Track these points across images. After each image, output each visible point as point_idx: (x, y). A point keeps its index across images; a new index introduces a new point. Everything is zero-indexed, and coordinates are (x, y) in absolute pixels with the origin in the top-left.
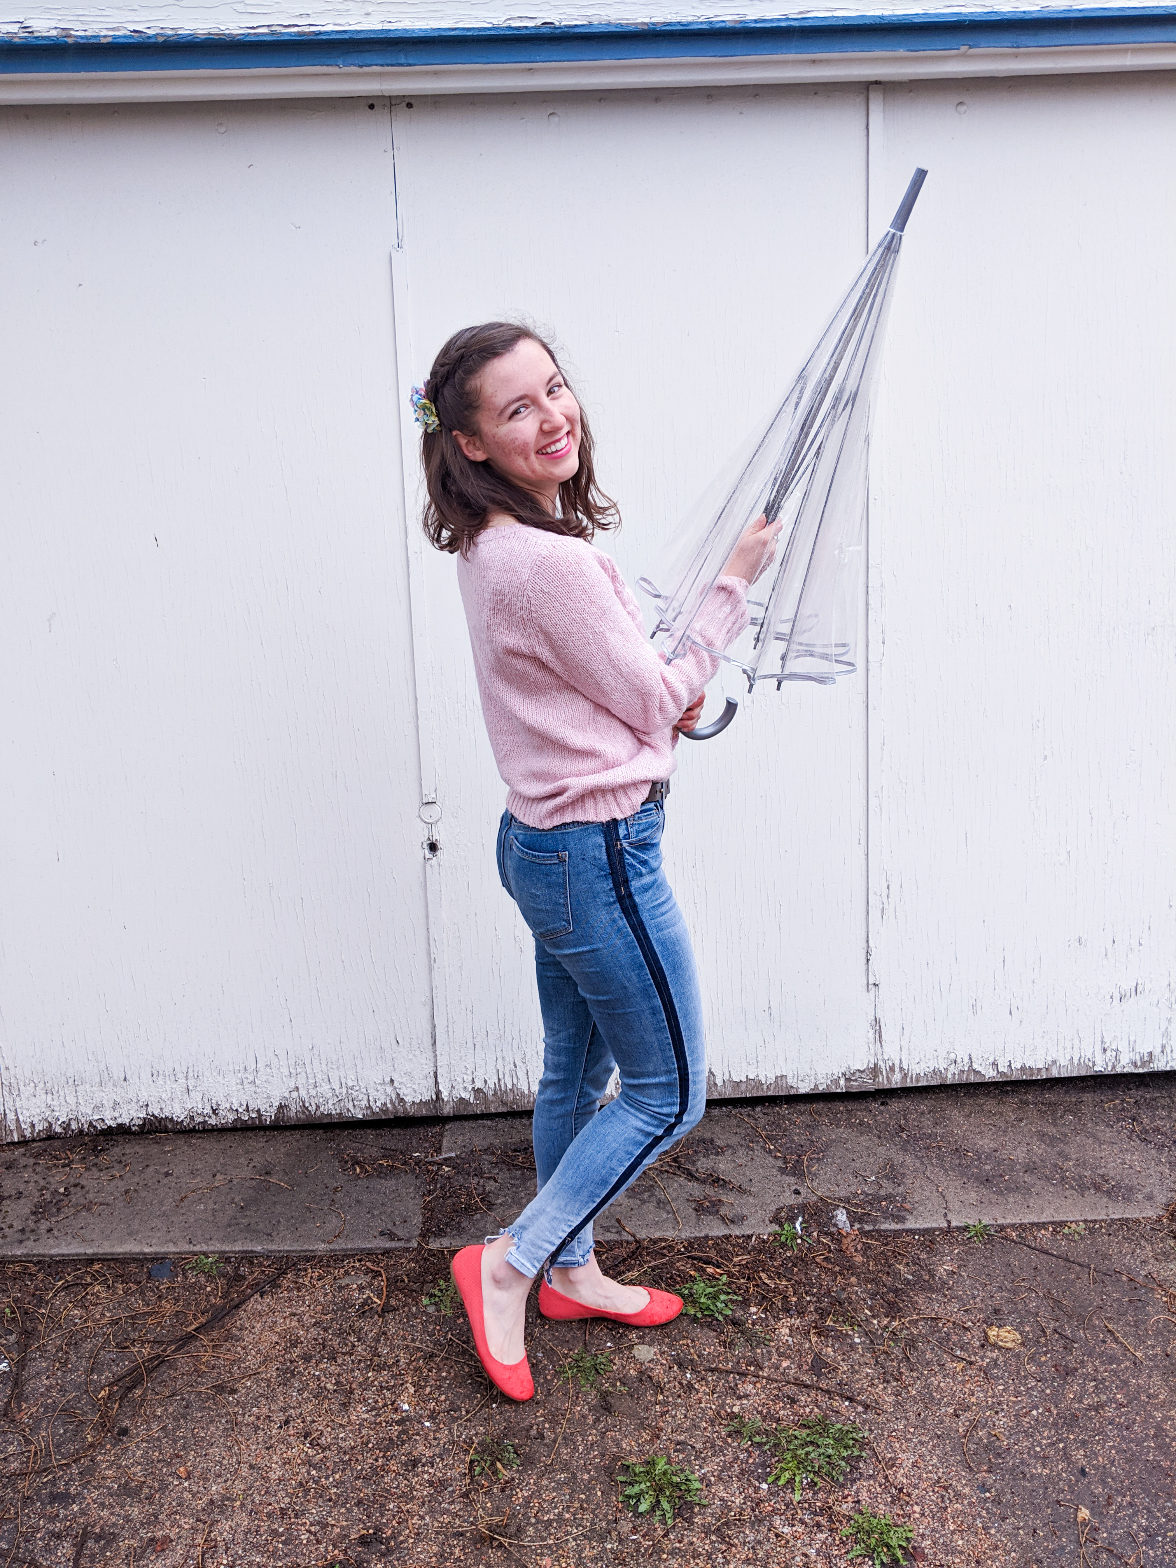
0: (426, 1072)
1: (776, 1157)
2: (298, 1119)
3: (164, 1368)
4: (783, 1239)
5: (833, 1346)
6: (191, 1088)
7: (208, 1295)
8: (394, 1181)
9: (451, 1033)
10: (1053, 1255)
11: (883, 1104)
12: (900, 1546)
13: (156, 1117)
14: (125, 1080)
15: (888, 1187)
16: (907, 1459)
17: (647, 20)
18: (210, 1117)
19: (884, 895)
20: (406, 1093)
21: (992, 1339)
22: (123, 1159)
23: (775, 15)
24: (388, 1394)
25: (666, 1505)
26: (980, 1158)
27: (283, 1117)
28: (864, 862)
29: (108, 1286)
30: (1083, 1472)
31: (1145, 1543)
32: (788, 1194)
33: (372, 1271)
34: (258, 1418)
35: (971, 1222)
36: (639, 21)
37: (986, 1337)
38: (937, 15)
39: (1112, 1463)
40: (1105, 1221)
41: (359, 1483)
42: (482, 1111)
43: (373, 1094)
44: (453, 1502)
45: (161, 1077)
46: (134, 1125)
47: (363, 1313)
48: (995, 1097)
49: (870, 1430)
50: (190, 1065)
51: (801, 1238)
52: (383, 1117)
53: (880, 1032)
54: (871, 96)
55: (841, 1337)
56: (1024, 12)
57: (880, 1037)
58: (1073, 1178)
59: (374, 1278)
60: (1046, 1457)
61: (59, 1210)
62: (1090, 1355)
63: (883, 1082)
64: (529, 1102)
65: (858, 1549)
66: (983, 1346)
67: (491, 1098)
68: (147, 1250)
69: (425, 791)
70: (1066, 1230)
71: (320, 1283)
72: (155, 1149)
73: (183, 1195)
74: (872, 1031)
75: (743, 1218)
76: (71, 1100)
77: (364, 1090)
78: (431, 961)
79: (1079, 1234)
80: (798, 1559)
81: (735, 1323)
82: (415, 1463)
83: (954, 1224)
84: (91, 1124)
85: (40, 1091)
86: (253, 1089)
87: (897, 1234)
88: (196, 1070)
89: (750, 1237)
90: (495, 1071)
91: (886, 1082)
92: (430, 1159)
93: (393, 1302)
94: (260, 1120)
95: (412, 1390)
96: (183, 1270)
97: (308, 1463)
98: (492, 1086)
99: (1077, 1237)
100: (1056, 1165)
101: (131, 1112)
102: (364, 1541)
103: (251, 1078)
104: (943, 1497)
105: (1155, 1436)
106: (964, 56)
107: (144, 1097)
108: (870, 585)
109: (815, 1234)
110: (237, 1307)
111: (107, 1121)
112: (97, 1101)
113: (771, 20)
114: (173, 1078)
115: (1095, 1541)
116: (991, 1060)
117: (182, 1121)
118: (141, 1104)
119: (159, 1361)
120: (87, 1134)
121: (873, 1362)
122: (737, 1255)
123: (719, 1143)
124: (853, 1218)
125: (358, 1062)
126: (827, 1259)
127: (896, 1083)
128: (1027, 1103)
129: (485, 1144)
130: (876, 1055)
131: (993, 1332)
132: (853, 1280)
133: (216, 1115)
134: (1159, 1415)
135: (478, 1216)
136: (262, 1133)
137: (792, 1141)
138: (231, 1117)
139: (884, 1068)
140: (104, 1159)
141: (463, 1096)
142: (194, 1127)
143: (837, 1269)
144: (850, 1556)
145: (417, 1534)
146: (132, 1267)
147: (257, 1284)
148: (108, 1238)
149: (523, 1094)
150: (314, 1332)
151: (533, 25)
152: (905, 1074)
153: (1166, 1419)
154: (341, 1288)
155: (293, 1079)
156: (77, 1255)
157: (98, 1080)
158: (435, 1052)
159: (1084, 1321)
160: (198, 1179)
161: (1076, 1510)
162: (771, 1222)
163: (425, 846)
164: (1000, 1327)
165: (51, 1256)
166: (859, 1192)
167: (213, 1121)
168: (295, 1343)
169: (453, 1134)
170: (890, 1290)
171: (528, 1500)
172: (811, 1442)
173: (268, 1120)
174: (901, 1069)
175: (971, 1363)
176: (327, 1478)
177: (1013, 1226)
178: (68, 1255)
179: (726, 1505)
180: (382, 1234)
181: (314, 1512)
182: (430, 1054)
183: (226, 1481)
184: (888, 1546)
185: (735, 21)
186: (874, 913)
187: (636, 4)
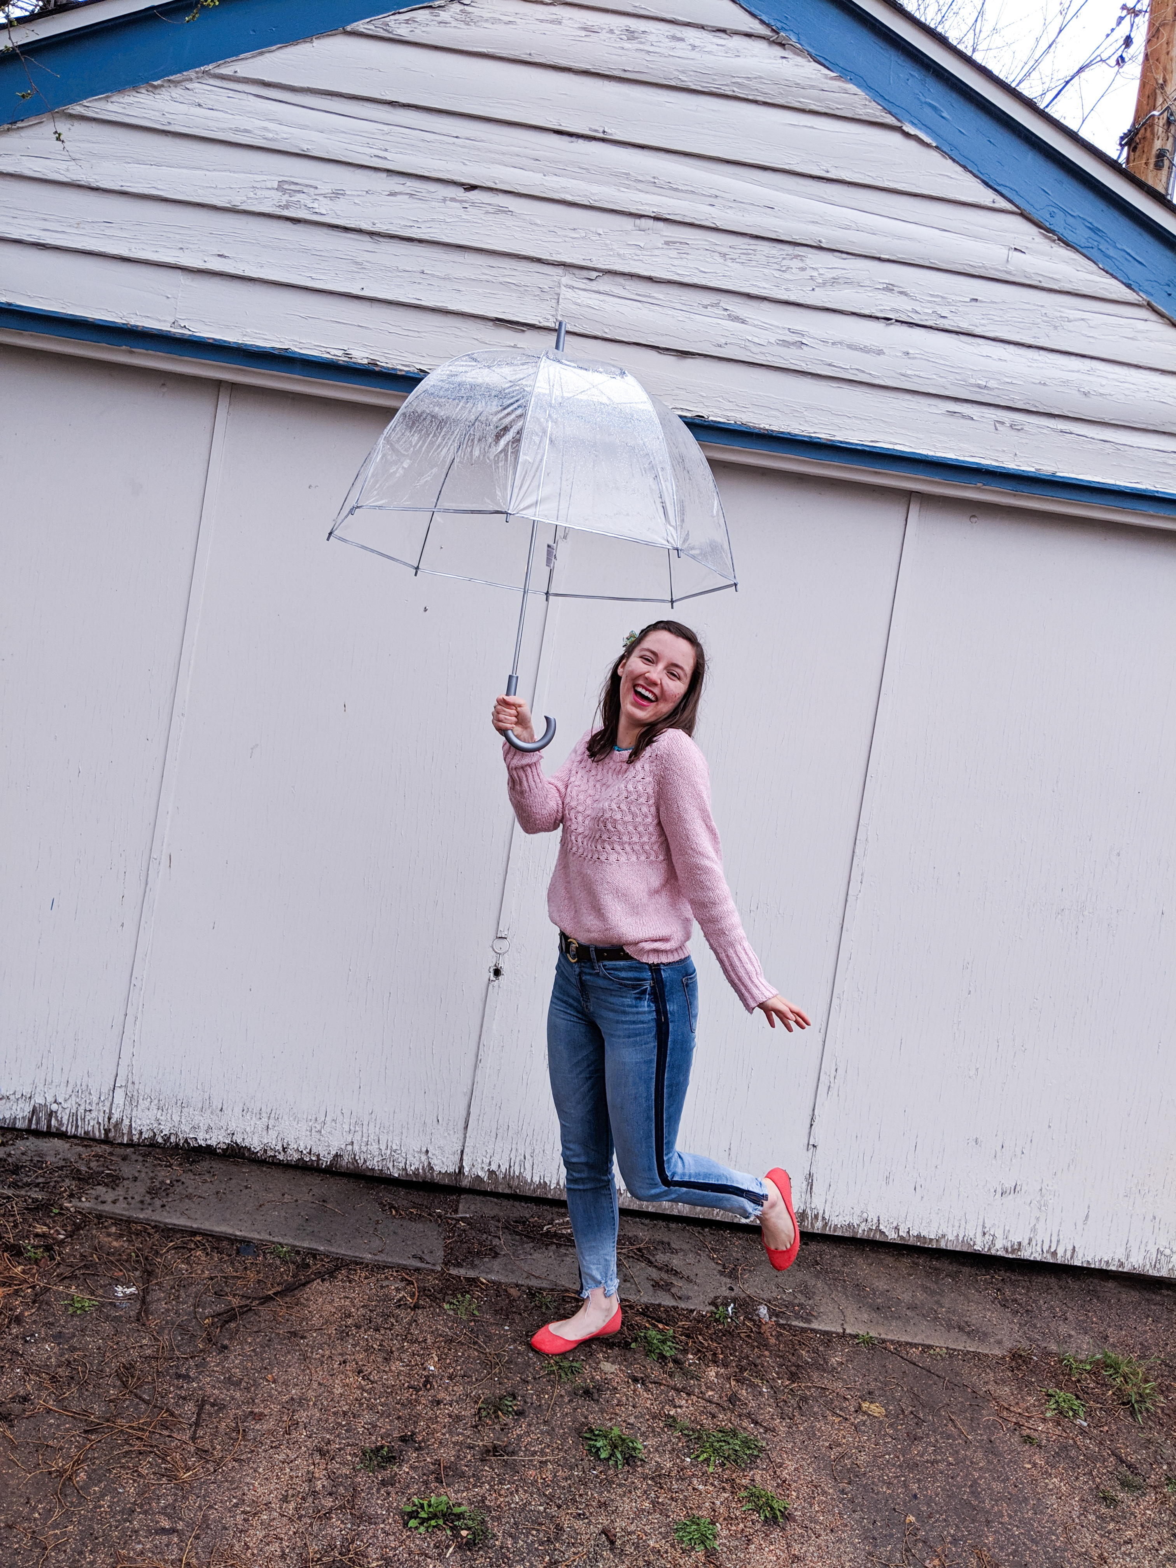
0: (455, 1149)
1: (717, 1264)
2: (348, 1168)
3: (250, 1314)
4: (717, 1316)
5: (746, 1390)
6: (270, 1126)
7: (282, 1274)
8: (421, 1225)
9: (480, 1122)
10: (918, 1366)
12: (779, 1510)
13: (237, 1145)
14: (221, 1110)
15: (801, 1299)
16: (791, 1466)
17: (767, 427)
18: (279, 1153)
19: (832, 1076)
20: (436, 1162)
21: (864, 1409)
22: (212, 1170)
23: (855, 440)
24: (418, 1358)
25: (619, 1456)
26: (874, 1294)
27: (336, 1164)
28: (821, 1047)
29: (207, 1254)
30: (915, 1496)
31: (951, 1543)
32: (724, 1289)
33: (406, 1280)
34: (323, 1356)
35: (861, 1333)
36: (762, 426)
37: (860, 1407)
38: (965, 462)
39: (937, 1495)
40: (962, 1351)
41: (398, 1406)
42: (491, 1189)
43: (410, 1158)
44: (466, 1429)
45: (249, 1113)
46: (219, 1148)
47: (400, 1306)
48: (893, 1256)
49: (768, 1445)
50: (274, 1108)
51: (731, 1318)
52: (414, 1179)
53: (812, 1185)
54: (912, 501)
55: (752, 1385)
57: (811, 1189)
58: (943, 1319)
59: (408, 1285)
60: (890, 1483)
61: (167, 1195)
62: (934, 1432)
64: (529, 1189)
65: (750, 1506)
66: (856, 1411)
67: (500, 1180)
68: (238, 1233)
69: (501, 928)
70: (932, 1352)
71: (366, 1281)
72: (234, 1169)
73: (261, 1203)
74: (805, 1183)
75: (688, 1298)
76: (176, 1118)
77: (404, 1155)
78: (477, 1060)
79: (941, 1356)
80: (707, 1504)
81: (676, 1361)
82: (439, 1403)
83: (848, 1331)
84: (186, 1141)
85: (153, 1106)
86: (318, 1137)
87: (803, 1330)
88: (278, 1113)
89: (692, 1311)
90: (508, 1159)
91: (810, 1226)
92: (449, 1215)
93: (421, 1302)
94: (318, 1164)
95: (436, 1359)
96: (264, 1252)
97: (361, 1388)
98: (504, 1171)
99: (939, 1357)
100: (932, 1309)
101: (220, 1137)
102: (403, 1439)
103: (319, 1128)
104: (813, 1491)
105: (971, 1486)
106: (979, 489)
107: (232, 1127)
108: (859, 839)
109: (742, 1318)
110: (304, 1285)
111: (199, 1141)
112: (195, 1123)
113: (852, 444)
114: (258, 1116)
115: (915, 1535)
116: (895, 1225)
117: (258, 1152)
118: (229, 1132)
119: (246, 1310)
120: (181, 1148)
121: (775, 1405)
122: (681, 1321)
123: (675, 1246)
124: (772, 1313)
125: (404, 1131)
126: (749, 1336)
127: (818, 1228)
128: (917, 1264)
129: (492, 1214)
130: (805, 1203)
131: (865, 1405)
132: (767, 1353)
133: (285, 1152)
134: (976, 1475)
135: (487, 1260)
136: (320, 1173)
137: (731, 1255)
138: (296, 1156)
139: (810, 1213)
140: (198, 1167)
141: (479, 1174)
142: (266, 1158)
143: (756, 1344)
144: (744, 1509)
145: (441, 1443)
146: (225, 1243)
147: (320, 1273)
148: (207, 1219)
149: (526, 1182)
150: (362, 1311)
151: (690, 416)
152: (826, 1222)
153: (980, 1477)
154: (382, 1287)
155: (351, 1135)
156: (185, 1227)
157: (200, 1106)
158: (465, 1134)
159: (934, 1411)
160: (271, 1195)
161: (906, 1516)
162: (709, 1304)
163: (492, 970)
164: (871, 1402)
165: (165, 1224)
166: (779, 1297)
167: (281, 1157)
168: (349, 1316)
169: (467, 1203)
170: (793, 1365)
171: (519, 1437)
172: (724, 1441)
173: (324, 1164)
174: (824, 1218)
175: (846, 1419)
176: (375, 1399)
177: (892, 1342)
178: (178, 1225)
179: (659, 1466)
180: (414, 1256)
181: (367, 1417)
182: (461, 1136)
183: (302, 1389)
184: (772, 1508)
185: (828, 439)
186: (823, 1089)
187: (761, 414)
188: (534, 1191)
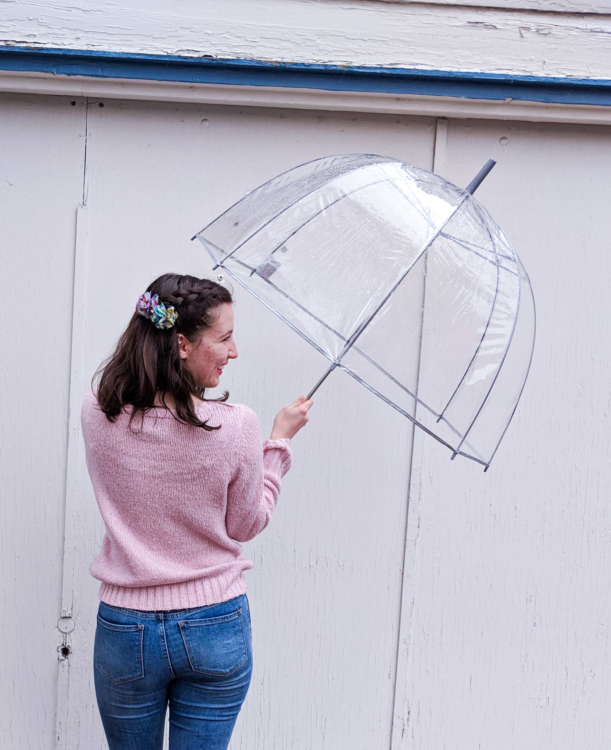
17: (279, 60)
23: (373, 64)
36: (274, 60)
38: (491, 75)
54: (438, 128)
56: (554, 78)
106: (509, 105)
108: (412, 483)
113: (370, 68)
151: (197, 56)
163: (60, 650)
185: (344, 66)
186: (397, 732)
187: (273, 48)
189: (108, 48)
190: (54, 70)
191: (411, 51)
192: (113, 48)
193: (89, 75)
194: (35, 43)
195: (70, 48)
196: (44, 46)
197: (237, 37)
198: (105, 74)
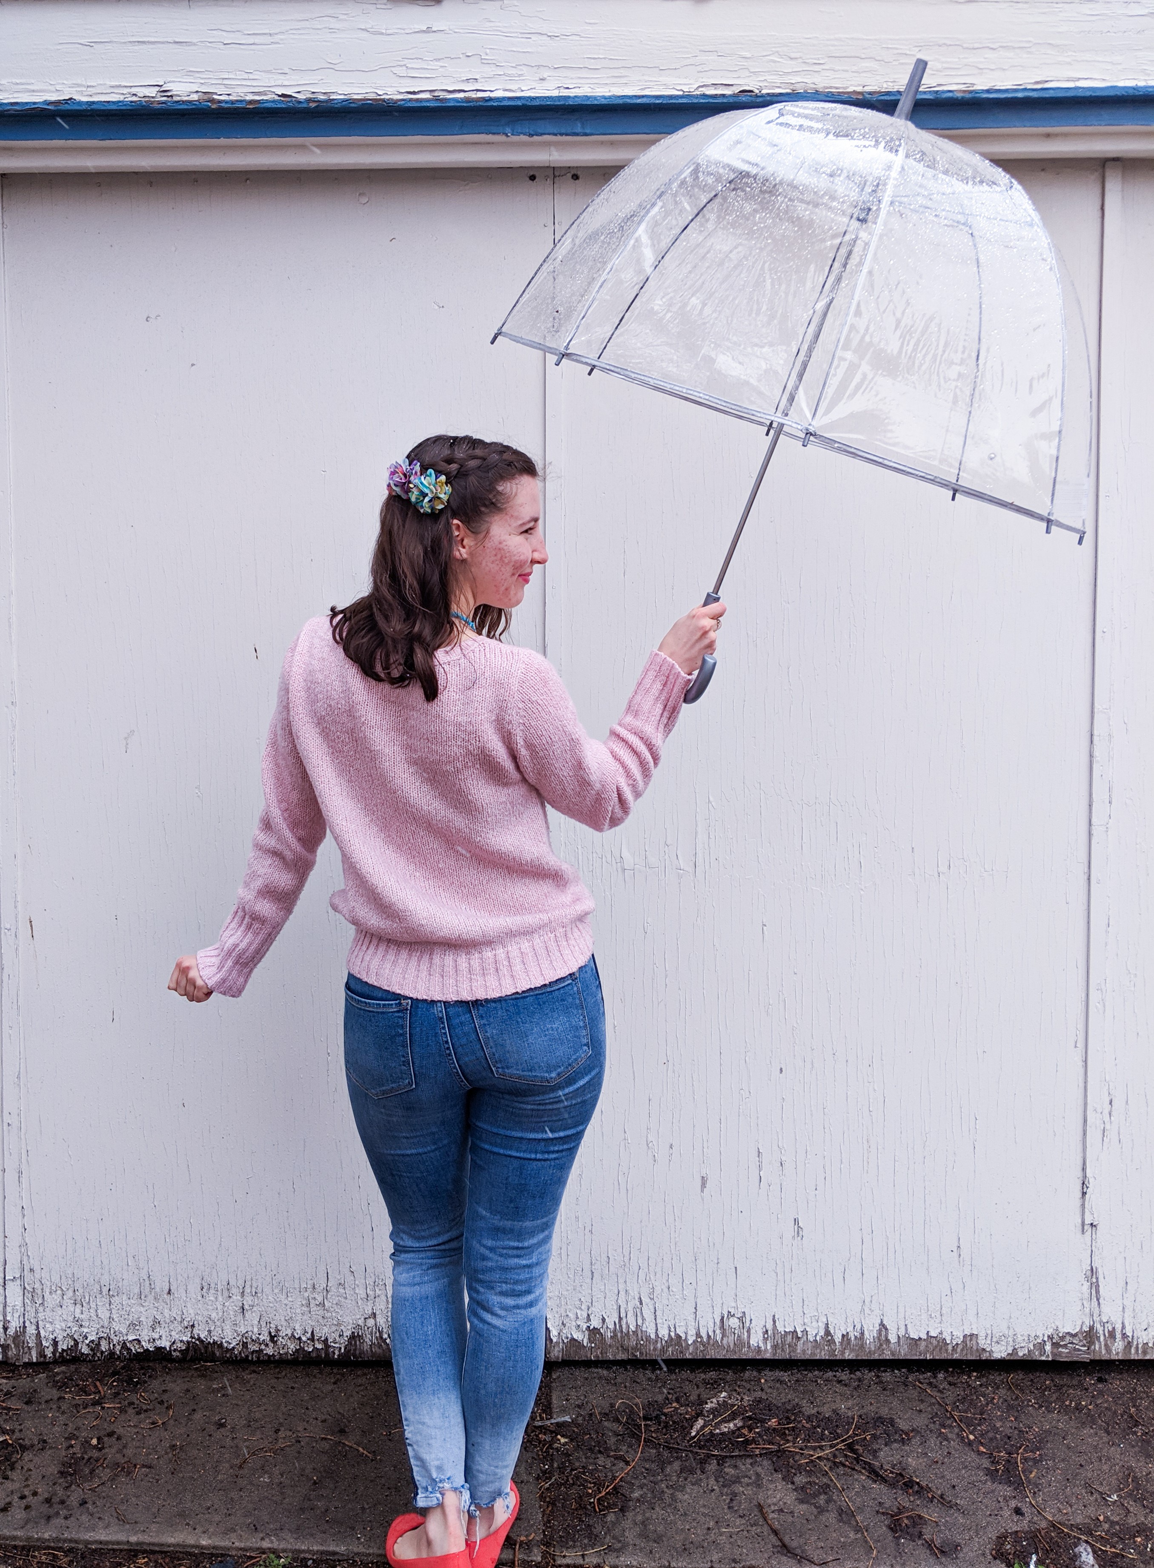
1: (980, 1453)
2: (373, 1354)
6: (246, 1307)
11: (1100, 1380)
13: (202, 1341)
14: (169, 1292)
15: (1137, 1514)
18: (267, 1345)
19: (1106, 1112)
22: (165, 1397)
23: (1011, 85)
27: (355, 1350)
28: (1082, 1071)
32: (1007, 1513)
42: (597, 1356)
45: (212, 1291)
46: (175, 1350)
50: (248, 1278)
53: (1097, 1286)
54: (1107, 175)
57: (1097, 1292)
61: (92, 1472)
63: (1100, 1351)
64: (655, 1349)
67: (609, 1341)
68: (204, 1541)
72: (200, 1385)
73: (242, 1457)
74: (1087, 1285)
75: (955, 1548)
76: (104, 1314)
84: (124, 1346)
85: (68, 1302)
86: (321, 1312)
88: (254, 1285)
90: (615, 1307)
91: (1104, 1352)
92: (538, 1423)
94: (327, 1354)
98: (611, 1326)
101: (173, 1333)
103: (320, 1299)
107: (190, 1314)
108: (1095, 733)
111: (143, 1343)
112: (133, 1317)
113: (1006, 91)
114: (226, 1294)
117: (234, 1348)
118: (186, 1324)
120: (119, 1357)
123: (903, 1425)
124: (1101, 1559)
127: (1117, 1354)
129: (606, 1404)
130: (1092, 1315)
133: (275, 1342)
135: (612, 1518)
136: (328, 1369)
137: (996, 1430)
138: (292, 1347)
139: (1101, 1332)
140: (142, 1397)
141: (575, 1337)
142: (247, 1356)
146: (185, 1565)
149: (648, 1338)
151: (729, 91)
152: (1129, 1343)
155: (370, 1304)
157: (137, 1291)
162: (995, 1558)
165: (84, 1545)
166: (1101, 1518)
167: (270, 1351)
173: (337, 1353)
174: (1124, 1336)
178: (105, 1543)
185: (964, 91)
187: (847, 71)
188: (663, 1350)
189: (590, 90)
190: (508, 130)
191: (1068, 60)
192: (598, 90)
193: (561, 134)
194: (478, 90)
195: (533, 95)
196: (493, 95)
197: (791, 59)
198: (588, 131)
